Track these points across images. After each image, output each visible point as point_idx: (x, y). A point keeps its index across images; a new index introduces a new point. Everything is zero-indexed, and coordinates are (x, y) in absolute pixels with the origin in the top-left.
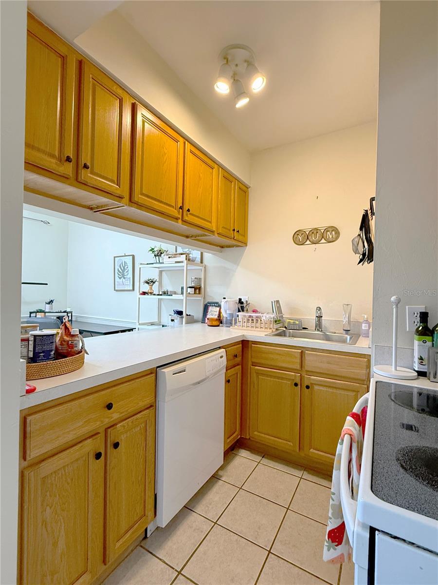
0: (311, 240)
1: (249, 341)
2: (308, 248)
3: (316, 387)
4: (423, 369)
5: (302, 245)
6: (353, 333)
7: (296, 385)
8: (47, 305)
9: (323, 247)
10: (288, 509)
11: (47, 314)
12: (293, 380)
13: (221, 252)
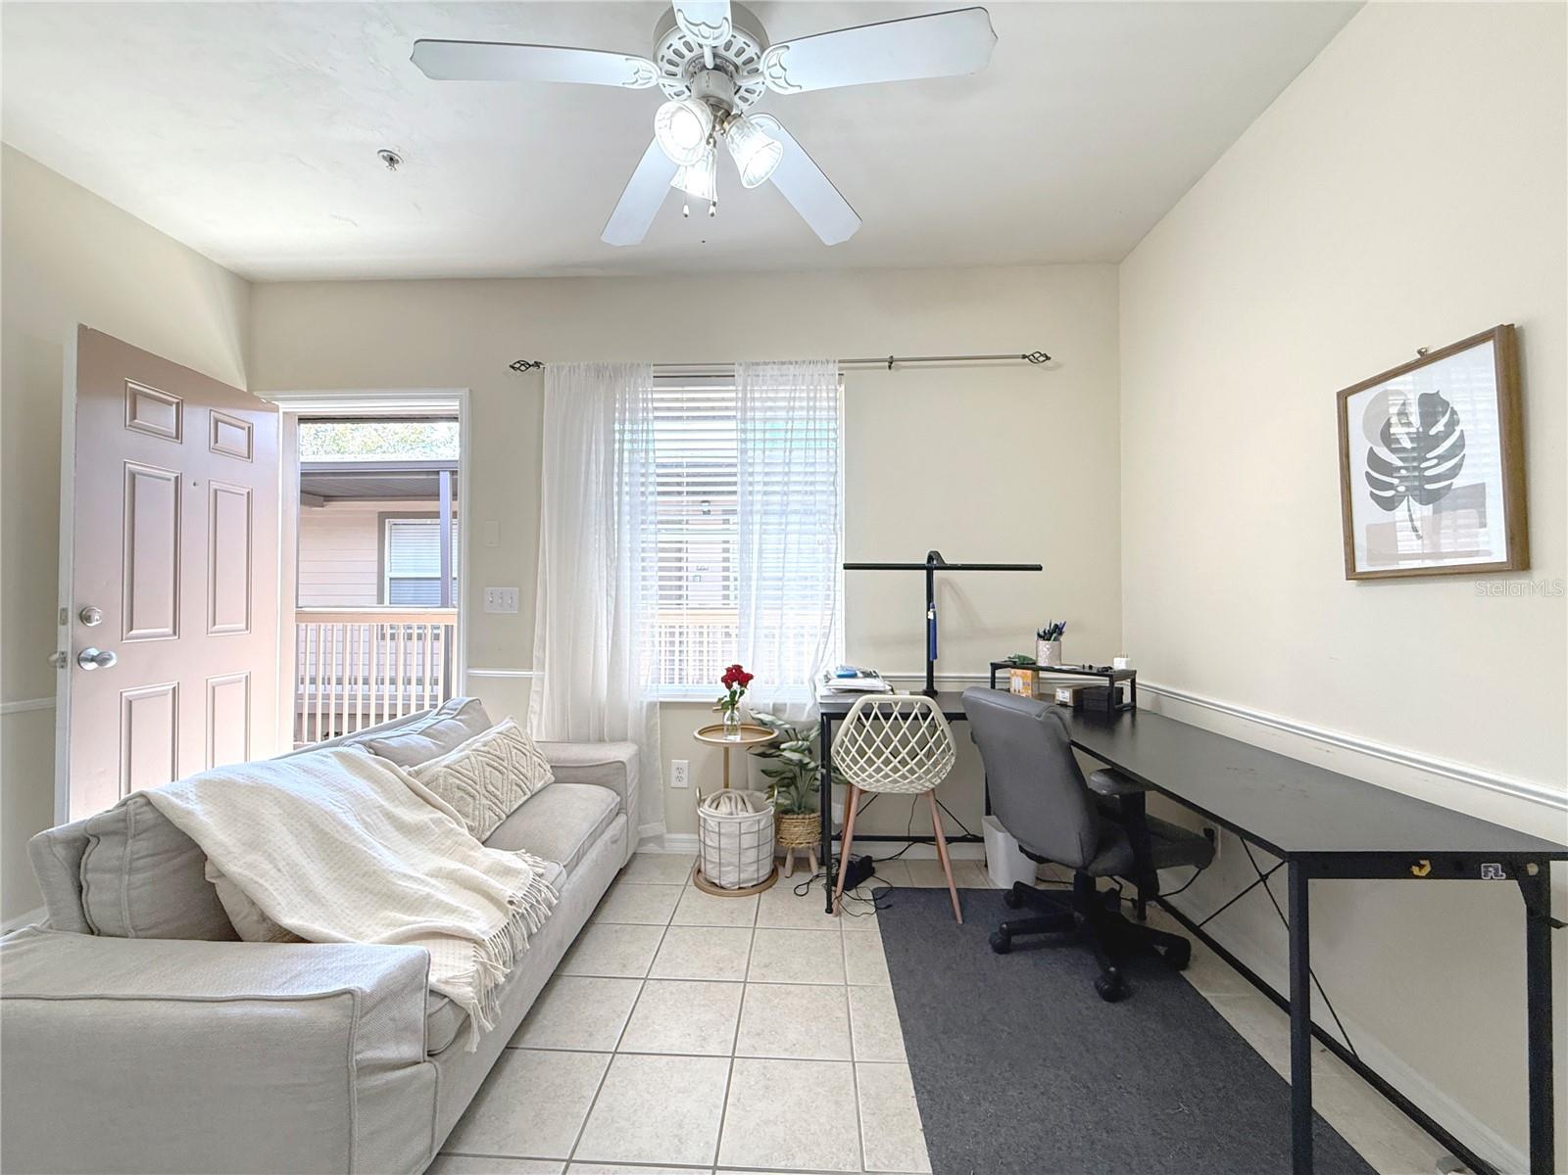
8: (1042, 643)
11: (1042, 674)
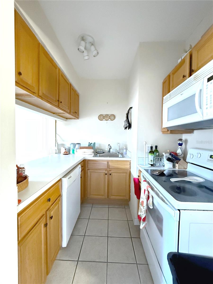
0: (105, 119)
1: (86, 160)
2: (104, 122)
3: (113, 174)
4: (152, 163)
5: (102, 120)
6: (121, 153)
7: (106, 174)
9: (109, 122)
10: (108, 220)
12: (105, 172)
13: (66, 121)
